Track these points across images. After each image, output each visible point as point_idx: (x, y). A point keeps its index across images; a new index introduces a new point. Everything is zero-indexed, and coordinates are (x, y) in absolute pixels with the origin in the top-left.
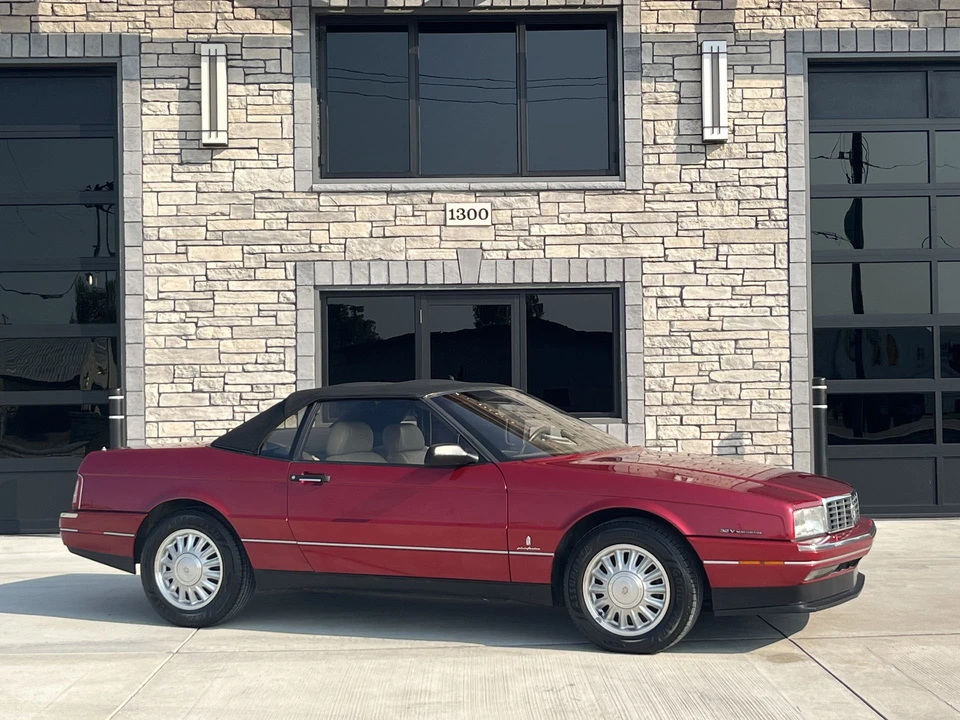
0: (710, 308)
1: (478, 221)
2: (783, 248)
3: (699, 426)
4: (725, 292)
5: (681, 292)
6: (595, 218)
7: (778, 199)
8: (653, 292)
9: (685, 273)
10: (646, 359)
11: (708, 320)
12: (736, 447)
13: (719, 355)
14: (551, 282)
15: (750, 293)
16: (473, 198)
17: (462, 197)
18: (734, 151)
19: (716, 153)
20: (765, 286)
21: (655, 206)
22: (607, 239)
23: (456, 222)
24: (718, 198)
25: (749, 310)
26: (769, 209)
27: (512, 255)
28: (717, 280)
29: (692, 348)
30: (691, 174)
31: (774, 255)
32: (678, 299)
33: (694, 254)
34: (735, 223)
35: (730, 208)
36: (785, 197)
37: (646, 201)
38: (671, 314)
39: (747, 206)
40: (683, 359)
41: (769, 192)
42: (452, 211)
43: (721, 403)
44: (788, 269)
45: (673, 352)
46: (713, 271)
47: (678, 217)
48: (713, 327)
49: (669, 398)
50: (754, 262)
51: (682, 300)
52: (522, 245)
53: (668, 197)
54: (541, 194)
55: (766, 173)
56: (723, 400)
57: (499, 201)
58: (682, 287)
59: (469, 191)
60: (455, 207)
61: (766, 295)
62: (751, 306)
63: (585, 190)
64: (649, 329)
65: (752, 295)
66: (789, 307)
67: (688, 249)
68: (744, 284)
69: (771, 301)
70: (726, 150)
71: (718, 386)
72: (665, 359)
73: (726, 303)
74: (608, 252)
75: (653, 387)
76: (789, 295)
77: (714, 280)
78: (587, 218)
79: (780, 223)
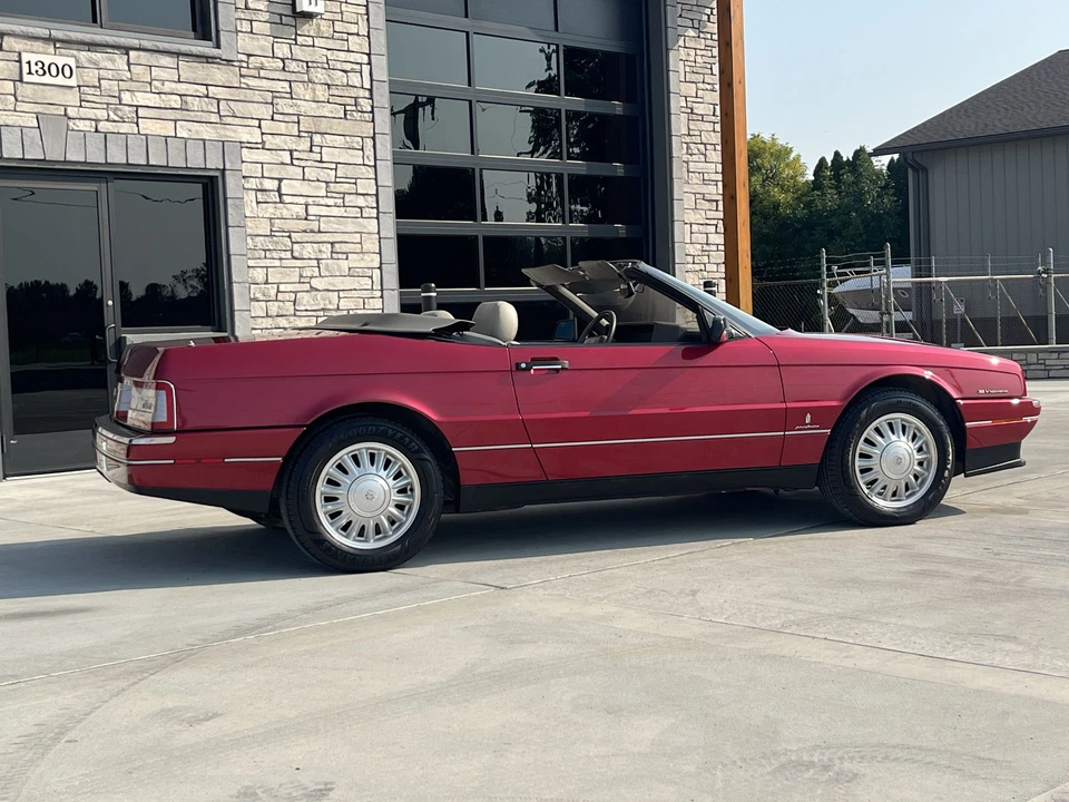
0: (307, 205)
1: (60, 80)
2: (369, 142)
4: (320, 188)
5: (279, 185)
6: (191, 89)
7: (362, 88)
8: (252, 184)
9: (283, 164)
10: (251, 263)
11: (306, 219)
13: (318, 260)
14: (148, 165)
15: (343, 190)
16: (52, 50)
17: (38, 45)
18: (322, 28)
19: (307, 28)
20: (355, 183)
21: (252, 82)
22: (205, 117)
23: (35, 78)
24: (310, 81)
25: (343, 209)
26: (356, 98)
27: (103, 126)
28: (313, 174)
29: (292, 251)
30: (282, 50)
31: (362, 150)
32: (277, 194)
33: (291, 143)
34: (326, 110)
35: (322, 93)
36: (369, 87)
37: (241, 76)
38: (270, 210)
39: (336, 92)
40: (285, 263)
41: (355, 79)
42: (29, 63)
43: (321, 313)
44: (375, 166)
45: (275, 255)
46: (309, 163)
47: (273, 97)
48: (310, 227)
49: (274, 308)
50: (344, 157)
51: (280, 195)
52: (113, 116)
53: (262, 73)
54: (132, 53)
55: (352, 57)
56: (323, 309)
57: (84, 55)
58: (280, 180)
59: (50, 40)
60: (34, 58)
61: (357, 194)
62: (344, 206)
63: (178, 54)
64: (251, 227)
65: (344, 194)
66: (377, 208)
67: (284, 138)
68: (338, 180)
69: (361, 201)
70: (314, 26)
71: (319, 295)
72: (268, 263)
73: (322, 201)
74: (207, 132)
75: (258, 295)
76: (377, 195)
77: (311, 173)
78: (182, 88)
79: (366, 115)
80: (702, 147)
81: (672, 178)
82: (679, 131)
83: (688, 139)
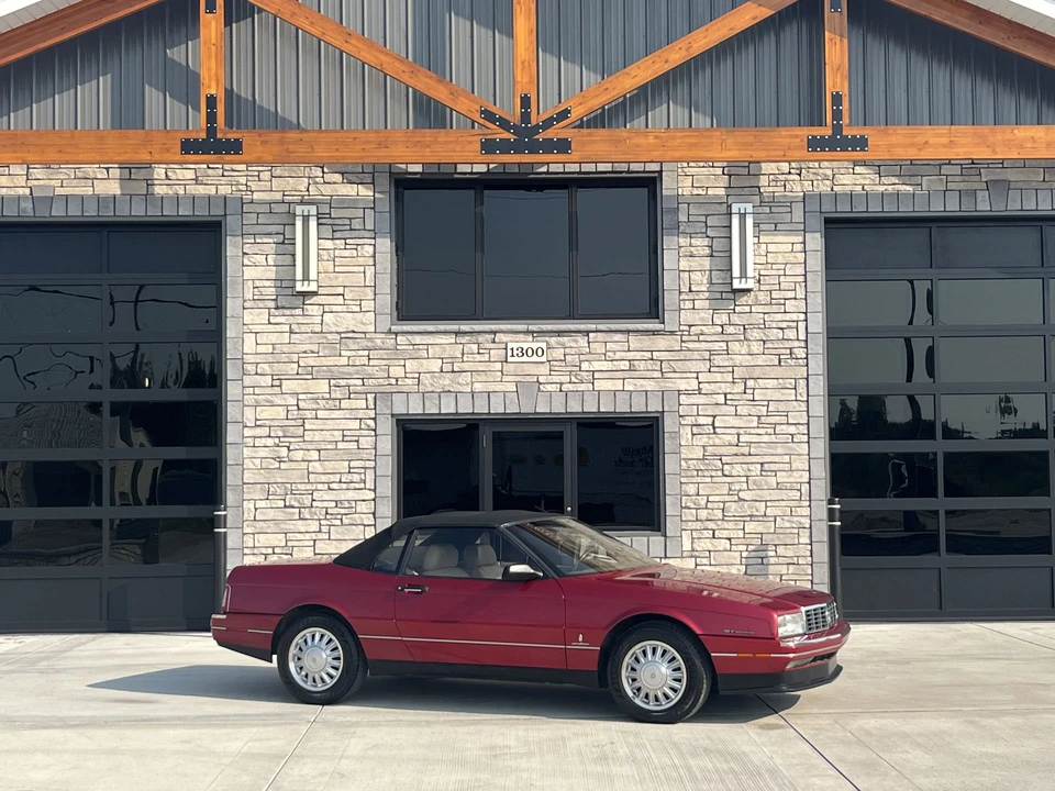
0: (739, 435)
1: (535, 358)
2: (802, 383)
3: (729, 539)
4: (752, 421)
5: (714, 420)
6: (638, 355)
7: (798, 340)
8: (689, 420)
9: (717, 404)
10: (683, 480)
11: (737, 445)
12: (762, 558)
13: (747, 476)
14: (599, 412)
15: (774, 422)
16: (530, 338)
17: (521, 337)
18: (759, 298)
19: (744, 299)
20: (787, 416)
21: (691, 345)
22: (648, 374)
23: (516, 359)
24: (746, 339)
25: (773, 437)
26: (791, 349)
27: (564, 388)
28: (745, 410)
29: (723, 470)
30: (722, 318)
31: (795, 389)
32: (711, 427)
33: (725, 388)
34: (760, 360)
35: (756, 347)
36: (804, 338)
37: (682, 341)
38: (705, 439)
39: (771, 346)
40: (715, 480)
41: (791, 334)
42: (512, 349)
43: (749, 519)
44: (807, 401)
45: (706, 473)
46: (741, 403)
47: (710, 355)
48: (742, 451)
49: (703, 514)
50: (777, 395)
51: (714, 428)
52: (574, 379)
53: (701, 338)
54: (591, 335)
55: (788, 317)
56: (751, 516)
57: (553, 340)
58: (714, 417)
59: (527, 332)
60: (515, 346)
61: (788, 424)
62: (775, 434)
63: (629, 331)
64: (685, 453)
65: (775, 424)
66: (808, 434)
67: (720, 383)
68: (769, 414)
69: (792, 430)
70: (752, 297)
71: (746, 504)
72: (699, 480)
73: (753, 431)
74: (649, 385)
75: (688, 504)
76: (808, 424)
77: (742, 410)
78: (631, 355)
79: (800, 361)
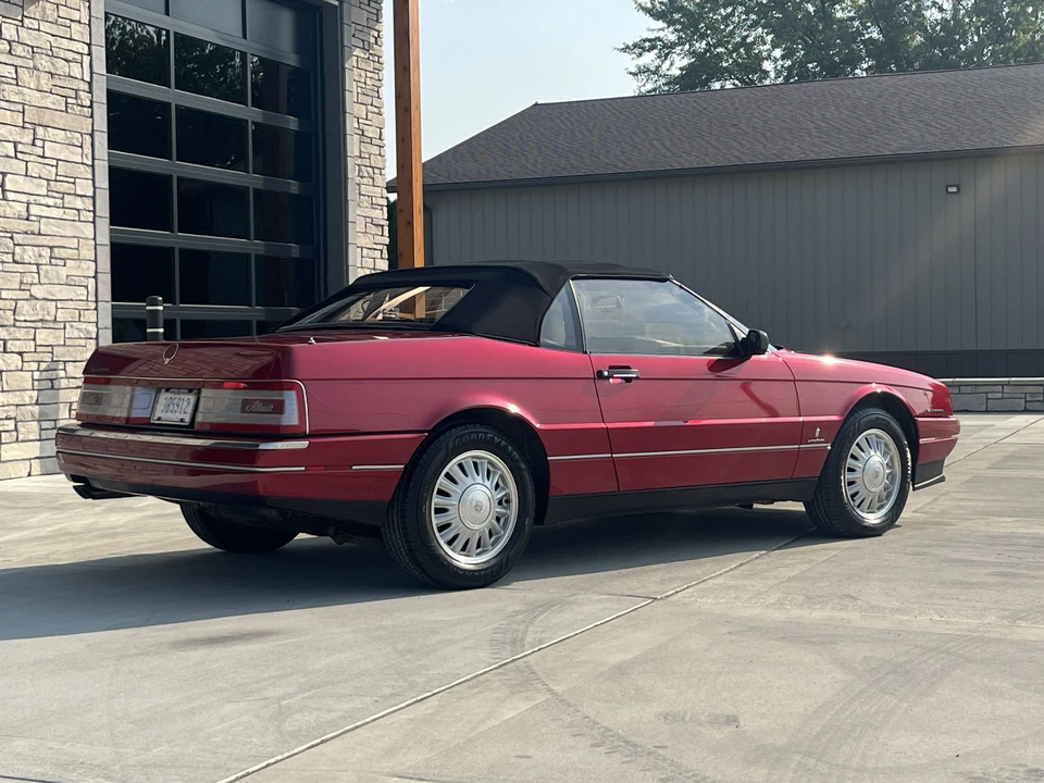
0: (28, 204)
2: (88, 138)
3: (20, 354)
4: (40, 186)
5: (3, 179)
7: (82, 80)
9: (7, 156)
11: (27, 219)
12: (52, 380)
13: (38, 265)
15: (62, 190)
18: (47, 12)
19: (33, 10)
20: (74, 183)
24: (35, 68)
25: (62, 211)
26: (76, 91)
28: (36, 170)
29: (13, 254)
30: (10, 31)
31: (81, 147)
32: (1, 189)
33: (14, 134)
34: (49, 101)
35: (46, 82)
36: (88, 80)
39: (58, 83)
40: (6, 267)
41: (76, 70)
43: (40, 325)
44: (93, 166)
46: (32, 158)
48: (31, 228)
50: (65, 153)
51: (4, 191)
55: (74, 46)
56: (41, 320)
58: (4, 175)
61: (75, 195)
62: (63, 207)
65: (64, 194)
66: (94, 212)
67: (9, 126)
68: (58, 178)
69: (79, 203)
70: (40, 9)
71: (39, 304)
73: (43, 200)
76: (94, 198)
77: (34, 169)
79: (85, 109)
80: (370, 170)
81: (346, 200)
82: (353, 153)
83: (359, 161)
